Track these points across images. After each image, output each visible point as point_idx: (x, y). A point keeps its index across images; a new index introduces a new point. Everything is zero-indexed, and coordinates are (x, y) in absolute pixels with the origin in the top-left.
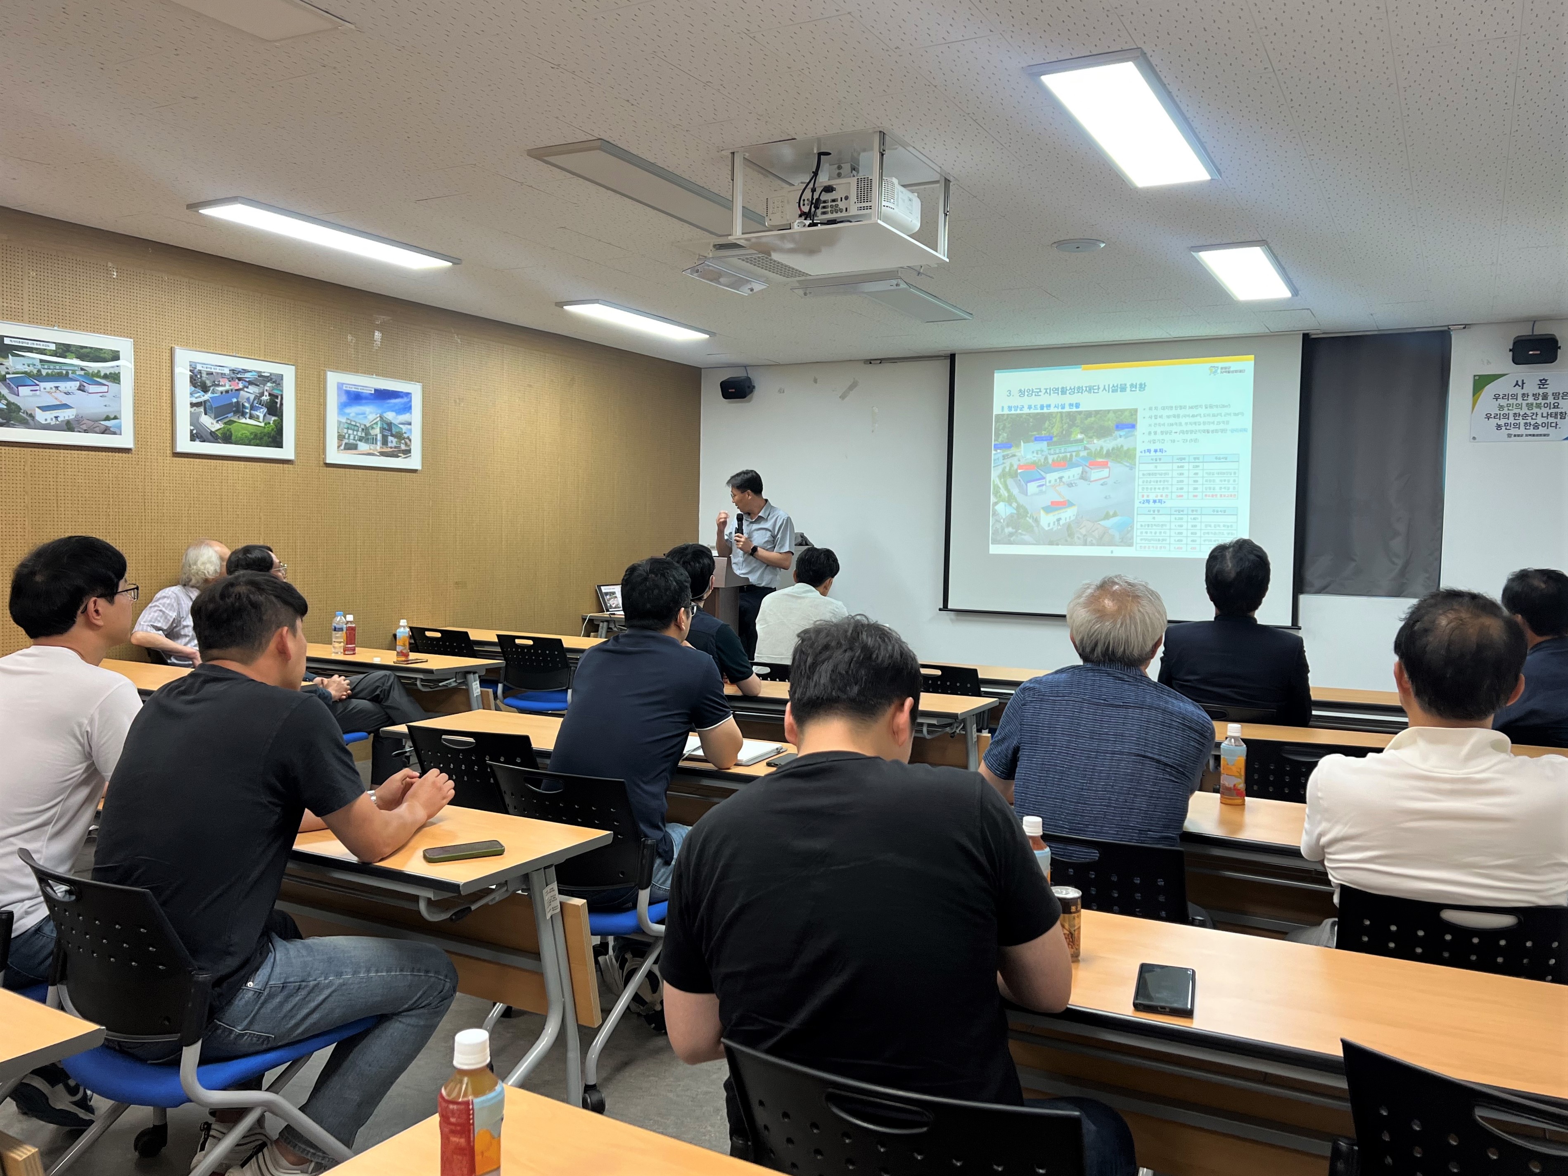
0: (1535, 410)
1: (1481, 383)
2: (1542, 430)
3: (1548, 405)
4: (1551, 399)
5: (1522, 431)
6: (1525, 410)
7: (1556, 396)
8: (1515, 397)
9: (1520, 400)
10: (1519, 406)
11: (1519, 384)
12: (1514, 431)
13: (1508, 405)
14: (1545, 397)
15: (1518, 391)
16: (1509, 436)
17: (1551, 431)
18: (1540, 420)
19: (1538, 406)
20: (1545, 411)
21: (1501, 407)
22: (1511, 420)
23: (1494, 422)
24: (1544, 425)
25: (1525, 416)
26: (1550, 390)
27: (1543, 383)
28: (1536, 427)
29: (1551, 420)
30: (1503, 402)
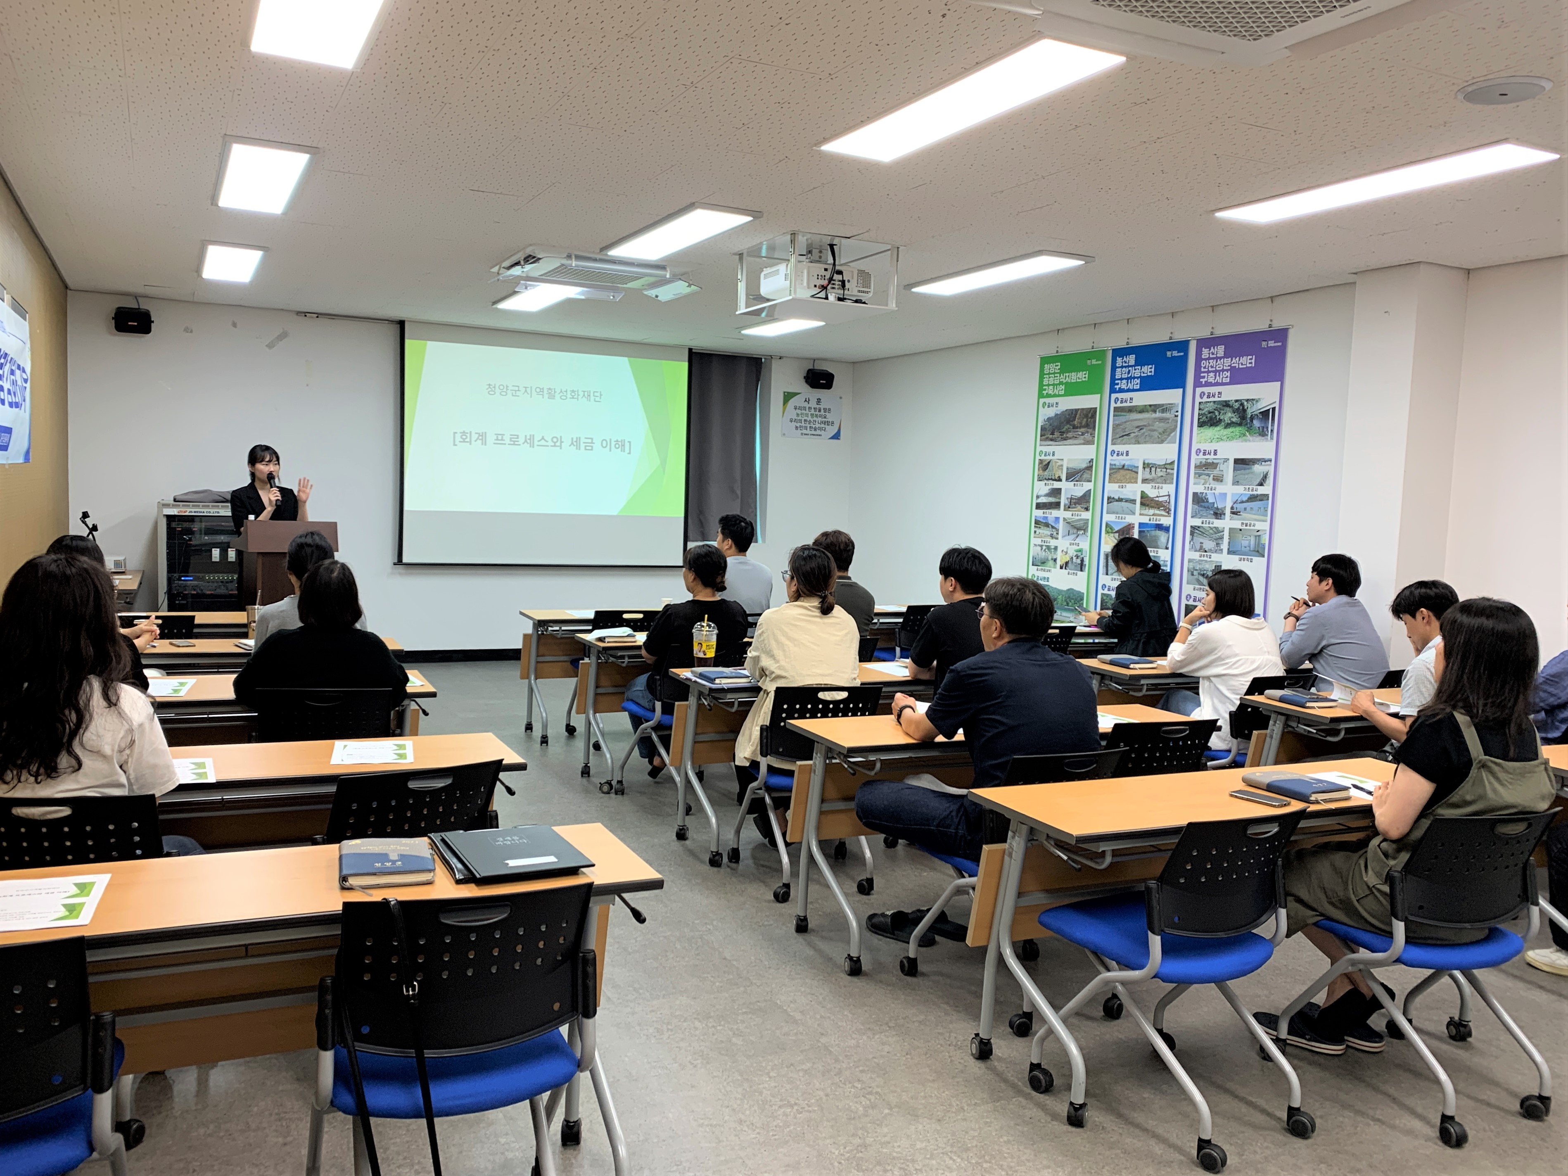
0: (815, 419)
1: (788, 397)
2: (818, 432)
3: (821, 416)
4: (822, 412)
5: (808, 432)
6: (809, 418)
7: (825, 410)
8: (805, 408)
9: (807, 412)
10: (807, 415)
11: (807, 401)
12: (805, 431)
13: (802, 414)
14: (820, 411)
15: (806, 404)
16: (802, 434)
17: (822, 433)
18: (817, 425)
19: (816, 416)
20: (820, 419)
21: (798, 415)
22: (803, 424)
23: (794, 424)
24: (821, 429)
25: (810, 422)
26: (822, 406)
27: (819, 401)
28: (815, 430)
29: (823, 426)
30: (799, 412)
